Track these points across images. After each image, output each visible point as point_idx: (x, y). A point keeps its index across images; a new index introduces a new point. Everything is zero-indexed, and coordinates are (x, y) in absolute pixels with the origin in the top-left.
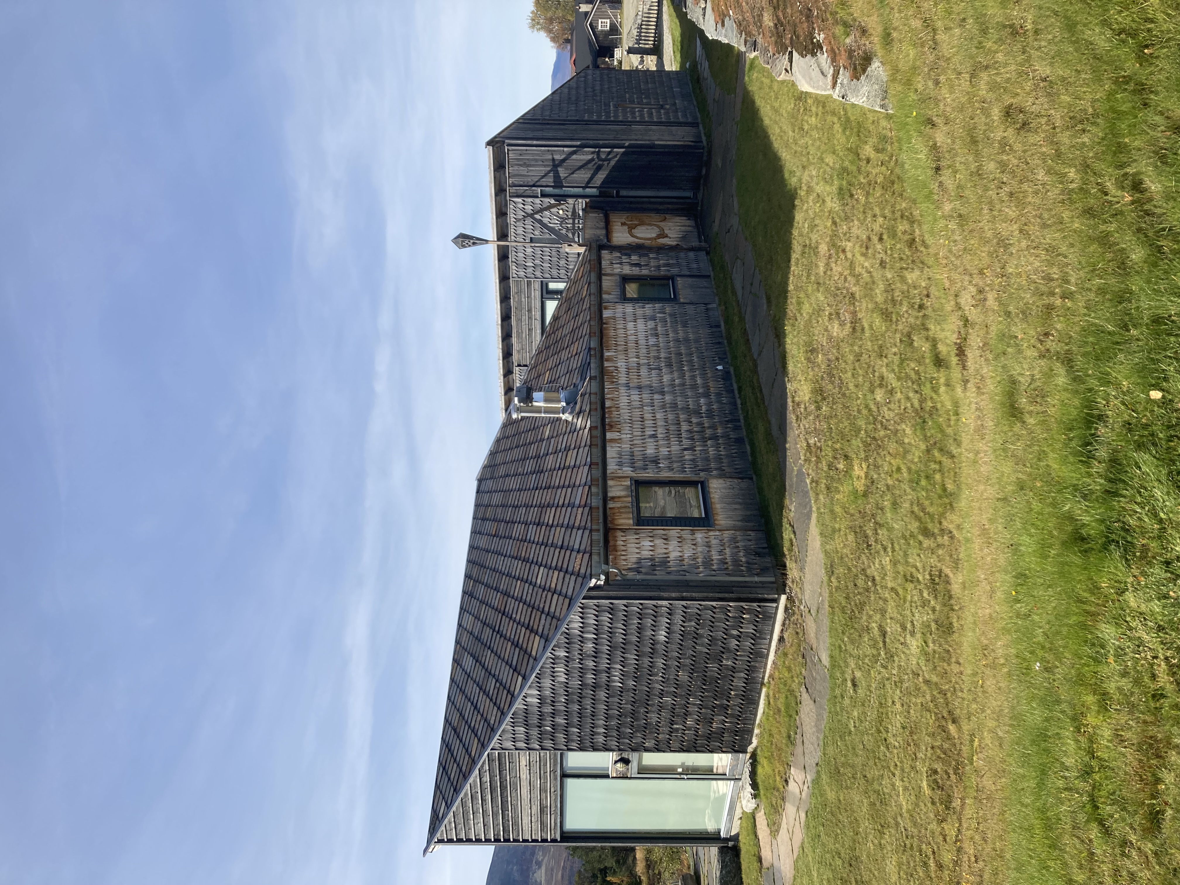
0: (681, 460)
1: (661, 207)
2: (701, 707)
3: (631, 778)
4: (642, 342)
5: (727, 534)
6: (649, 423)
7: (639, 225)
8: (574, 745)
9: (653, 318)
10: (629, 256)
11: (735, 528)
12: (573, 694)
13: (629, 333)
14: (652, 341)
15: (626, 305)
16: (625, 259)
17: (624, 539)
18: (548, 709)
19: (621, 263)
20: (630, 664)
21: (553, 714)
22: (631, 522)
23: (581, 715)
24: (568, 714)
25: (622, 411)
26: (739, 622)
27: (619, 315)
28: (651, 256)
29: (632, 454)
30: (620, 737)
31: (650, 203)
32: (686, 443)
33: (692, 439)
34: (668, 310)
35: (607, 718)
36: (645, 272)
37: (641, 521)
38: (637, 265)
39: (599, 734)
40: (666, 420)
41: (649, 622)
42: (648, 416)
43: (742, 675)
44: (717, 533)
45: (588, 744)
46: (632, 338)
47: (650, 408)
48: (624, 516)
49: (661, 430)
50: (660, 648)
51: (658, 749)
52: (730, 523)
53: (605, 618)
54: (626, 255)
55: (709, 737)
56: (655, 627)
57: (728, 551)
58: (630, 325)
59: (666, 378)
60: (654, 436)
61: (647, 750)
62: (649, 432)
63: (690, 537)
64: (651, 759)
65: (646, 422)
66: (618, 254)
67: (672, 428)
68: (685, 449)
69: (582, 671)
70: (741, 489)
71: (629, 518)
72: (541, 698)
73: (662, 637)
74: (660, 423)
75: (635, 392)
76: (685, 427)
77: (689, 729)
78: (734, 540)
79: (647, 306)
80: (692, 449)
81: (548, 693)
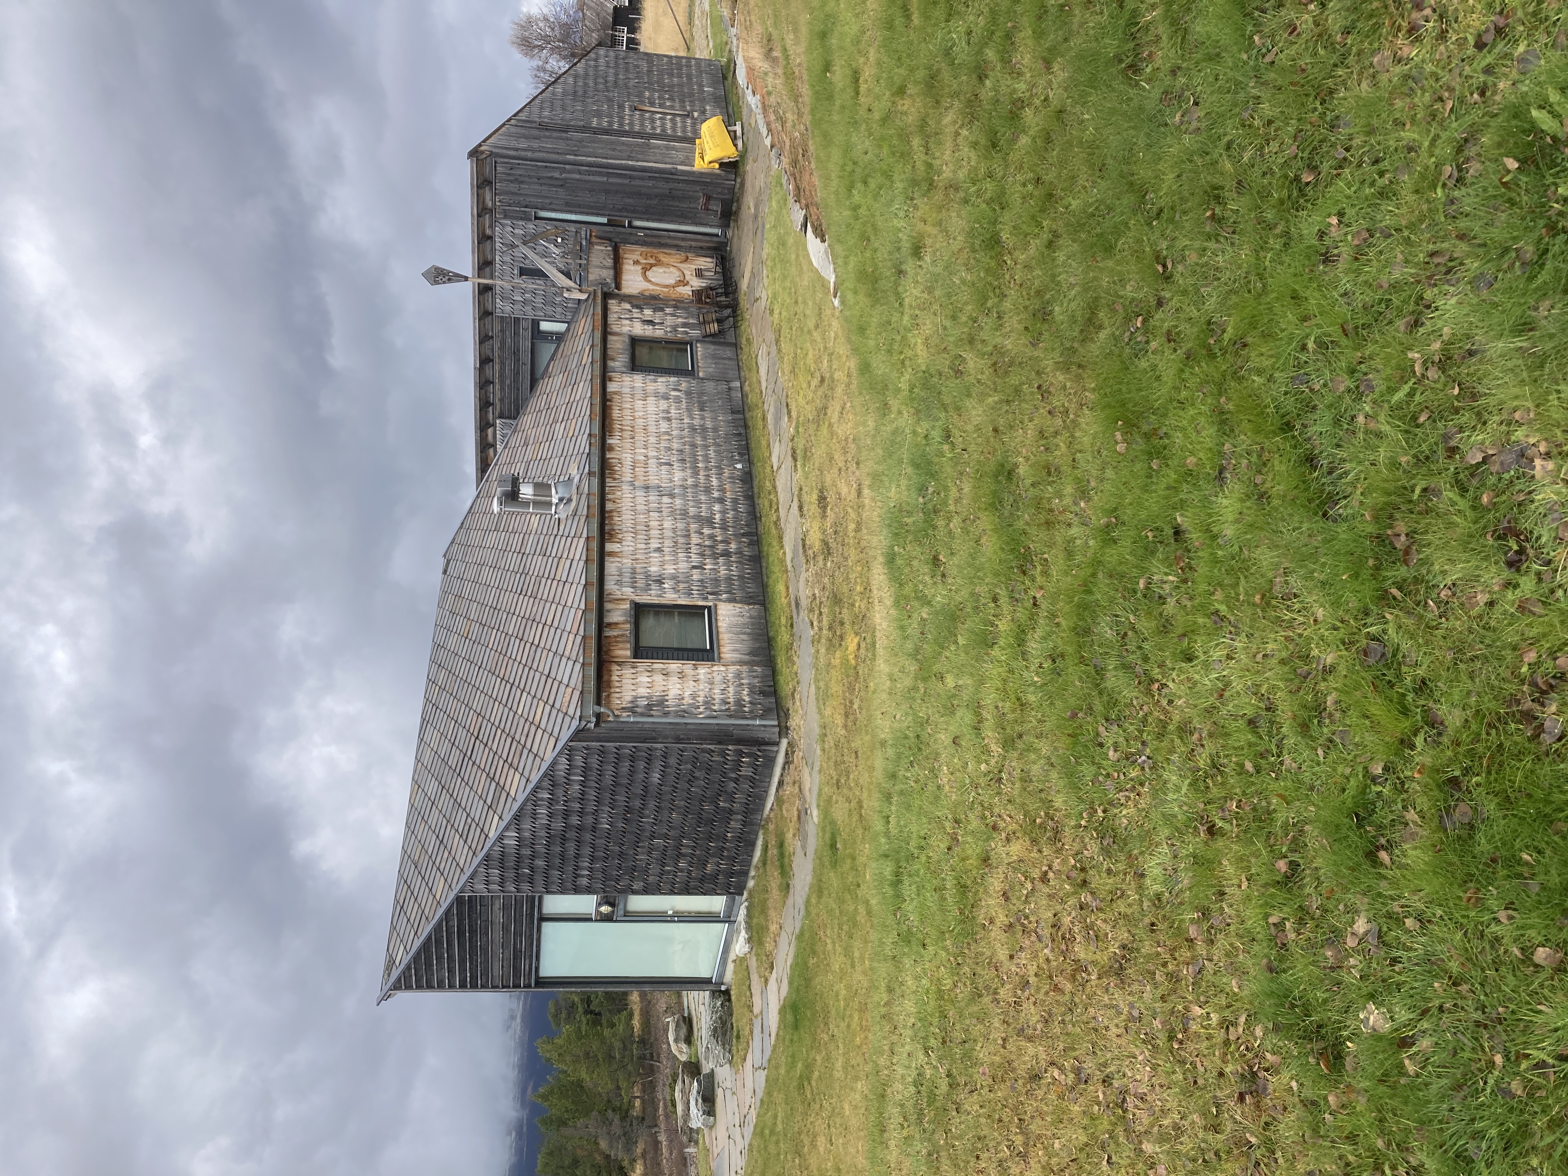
0: (688, 579)
1: (683, 244)
2: (694, 848)
3: (616, 921)
4: (652, 429)
5: (733, 669)
6: (654, 533)
7: (655, 265)
8: (554, 888)
9: (666, 397)
10: (641, 309)
11: (741, 663)
12: (554, 836)
13: (637, 414)
14: (664, 426)
15: (635, 377)
16: (636, 313)
17: (619, 673)
18: (526, 852)
19: (631, 319)
20: (620, 806)
21: (533, 857)
22: (628, 653)
23: (563, 856)
24: (548, 857)
25: (624, 517)
26: (738, 764)
27: (626, 390)
28: (668, 310)
29: (634, 572)
30: (606, 878)
31: (669, 237)
32: (695, 559)
33: (702, 555)
34: (684, 386)
35: (593, 859)
36: (659, 333)
37: (640, 652)
38: (650, 322)
39: (583, 876)
40: (674, 530)
41: (641, 765)
42: (654, 524)
43: (740, 817)
44: (723, 668)
45: (569, 885)
46: (640, 422)
47: (657, 514)
48: (621, 645)
49: (668, 543)
50: (653, 790)
51: (646, 891)
52: (736, 656)
53: (594, 761)
54: (637, 307)
55: (702, 880)
56: (648, 771)
57: (731, 689)
58: (639, 404)
59: (678, 476)
60: (659, 550)
61: (635, 892)
62: (654, 544)
63: (693, 673)
64: (639, 903)
65: (652, 532)
66: (628, 306)
67: (681, 540)
68: (694, 567)
69: (566, 814)
70: (751, 617)
71: (626, 649)
72: (519, 839)
73: (656, 777)
74: (668, 533)
75: (640, 493)
76: (695, 539)
77: (681, 871)
78: (738, 676)
79: (660, 379)
80: (701, 567)
81: (527, 834)
